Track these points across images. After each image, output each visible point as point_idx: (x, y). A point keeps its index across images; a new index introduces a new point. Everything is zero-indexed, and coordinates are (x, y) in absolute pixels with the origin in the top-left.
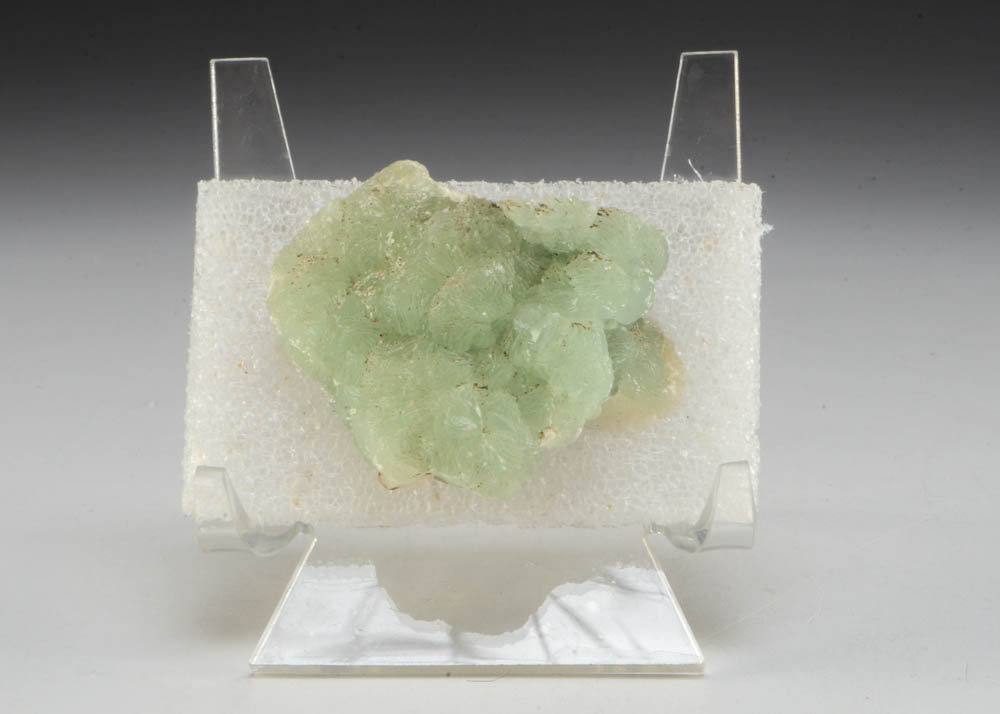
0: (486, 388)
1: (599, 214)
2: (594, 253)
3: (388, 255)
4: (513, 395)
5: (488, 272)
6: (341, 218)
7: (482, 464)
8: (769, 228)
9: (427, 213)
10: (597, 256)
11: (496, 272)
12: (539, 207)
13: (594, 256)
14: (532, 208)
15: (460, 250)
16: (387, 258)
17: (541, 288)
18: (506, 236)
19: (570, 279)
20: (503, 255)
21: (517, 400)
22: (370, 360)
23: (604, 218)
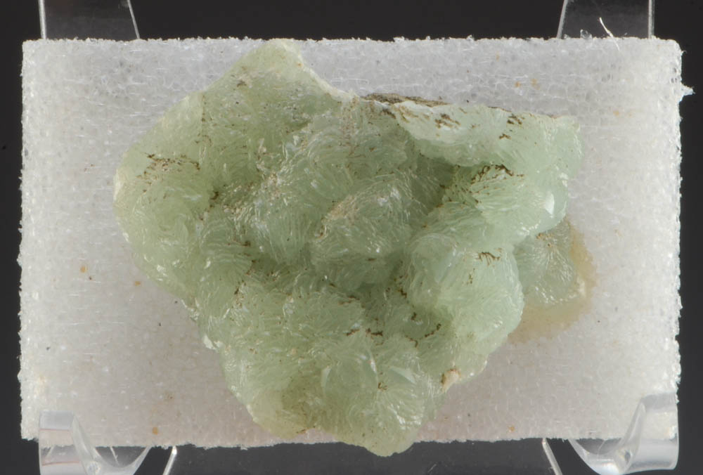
0: (380, 333)
1: (509, 122)
2: (502, 167)
3: (259, 167)
4: (411, 339)
5: (382, 201)
6: (201, 116)
7: (377, 423)
8: (689, 91)
9: (305, 116)
10: (507, 171)
11: (392, 200)
12: (440, 118)
13: (503, 171)
14: (432, 119)
15: (347, 171)
16: (258, 170)
17: (442, 212)
18: (400, 153)
19: (477, 201)
20: (399, 176)
21: (416, 345)
22: (241, 291)
23: (515, 128)
